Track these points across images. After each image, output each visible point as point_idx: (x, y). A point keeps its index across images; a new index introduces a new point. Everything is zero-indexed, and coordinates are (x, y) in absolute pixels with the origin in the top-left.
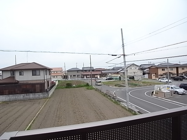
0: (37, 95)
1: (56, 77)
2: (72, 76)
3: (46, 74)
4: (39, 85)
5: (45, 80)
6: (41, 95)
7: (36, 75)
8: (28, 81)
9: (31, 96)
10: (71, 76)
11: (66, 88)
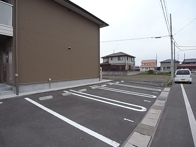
0: (120, 73)
1: (148, 68)
2: (166, 68)
3: (127, 60)
4: (121, 67)
5: (125, 63)
6: (122, 73)
7: (120, 60)
8: (115, 64)
9: (116, 73)
10: (164, 68)
11: (148, 74)
